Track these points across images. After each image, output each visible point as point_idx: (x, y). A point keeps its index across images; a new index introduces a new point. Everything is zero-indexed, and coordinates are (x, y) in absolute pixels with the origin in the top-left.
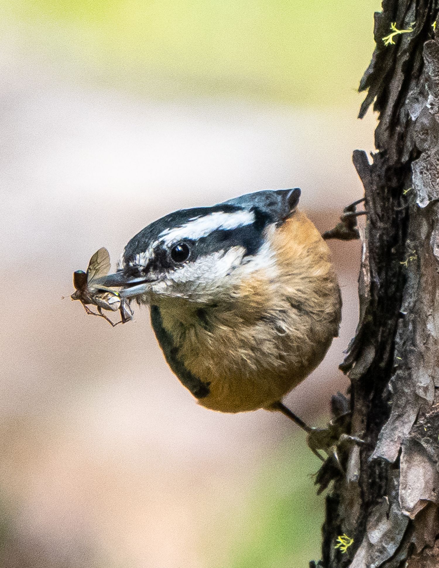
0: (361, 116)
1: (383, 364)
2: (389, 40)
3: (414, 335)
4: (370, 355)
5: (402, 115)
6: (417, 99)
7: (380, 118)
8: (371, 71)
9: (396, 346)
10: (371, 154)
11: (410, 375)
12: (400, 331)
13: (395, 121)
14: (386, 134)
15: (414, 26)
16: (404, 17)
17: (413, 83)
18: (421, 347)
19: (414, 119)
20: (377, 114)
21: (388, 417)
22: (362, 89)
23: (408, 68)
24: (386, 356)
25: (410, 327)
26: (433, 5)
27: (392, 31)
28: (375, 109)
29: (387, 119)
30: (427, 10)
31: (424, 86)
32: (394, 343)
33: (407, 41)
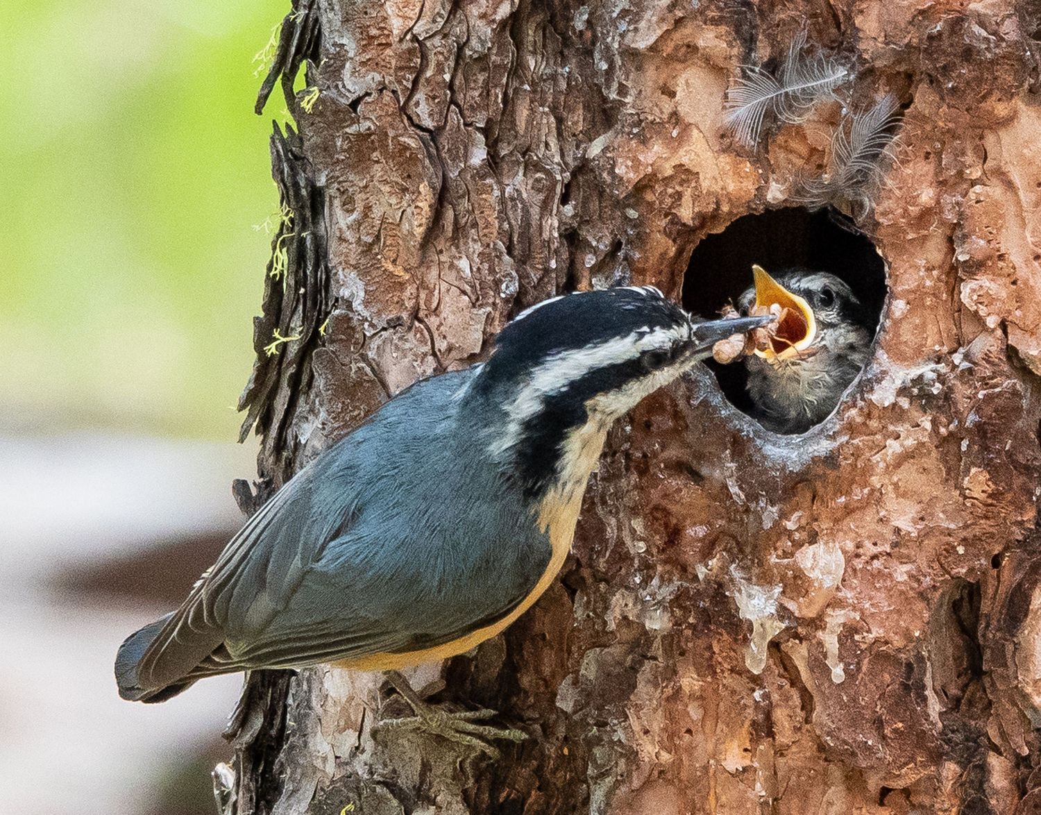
0: (242, 441)
1: (273, 732)
2: (272, 349)
3: (310, 696)
4: (258, 722)
5: (290, 437)
6: (307, 418)
7: (264, 442)
8: (252, 386)
9: (289, 709)
10: (254, 483)
11: (306, 744)
12: (292, 691)
13: (280, 445)
14: (271, 460)
15: (301, 333)
16: (290, 321)
17: (302, 400)
18: (318, 709)
19: (303, 442)
20: (260, 437)
21: (281, 793)
22: (241, 408)
23: (295, 382)
24: (277, 721)
25: (305, 687)
26: (323, 307)
27: (276, 339)
28: (257, 432)
29: (271, 443)
30: (316, 313)
31: (314, 402)
32: (285, 707)
33: (293, 350)
